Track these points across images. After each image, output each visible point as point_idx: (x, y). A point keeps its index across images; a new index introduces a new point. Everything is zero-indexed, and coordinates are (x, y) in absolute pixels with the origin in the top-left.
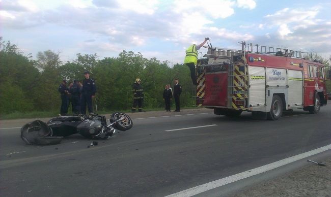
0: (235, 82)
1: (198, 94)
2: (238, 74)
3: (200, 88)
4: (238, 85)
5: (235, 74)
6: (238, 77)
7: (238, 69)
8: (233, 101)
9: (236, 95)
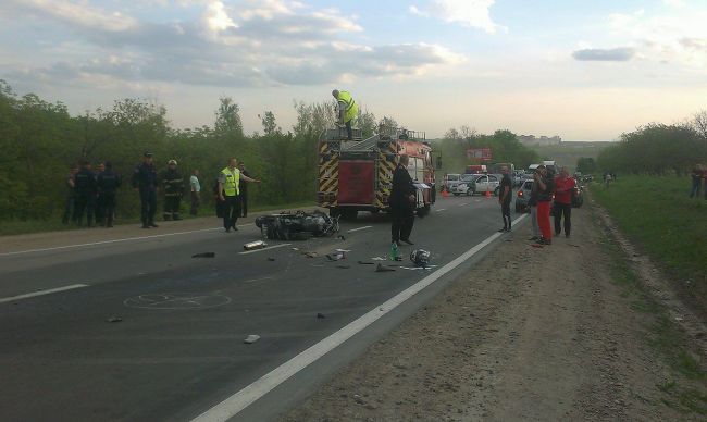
0: (381, 175)
1: (322, 188)
2: (385, 164)
3: (325, 181)
4: (384, 178)
5: (381, 165)
6: (385, 169)
7: (385, 158)
8: (379, 198)
9: (382, 191)
